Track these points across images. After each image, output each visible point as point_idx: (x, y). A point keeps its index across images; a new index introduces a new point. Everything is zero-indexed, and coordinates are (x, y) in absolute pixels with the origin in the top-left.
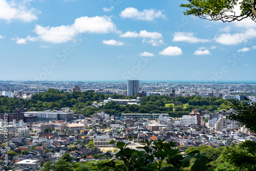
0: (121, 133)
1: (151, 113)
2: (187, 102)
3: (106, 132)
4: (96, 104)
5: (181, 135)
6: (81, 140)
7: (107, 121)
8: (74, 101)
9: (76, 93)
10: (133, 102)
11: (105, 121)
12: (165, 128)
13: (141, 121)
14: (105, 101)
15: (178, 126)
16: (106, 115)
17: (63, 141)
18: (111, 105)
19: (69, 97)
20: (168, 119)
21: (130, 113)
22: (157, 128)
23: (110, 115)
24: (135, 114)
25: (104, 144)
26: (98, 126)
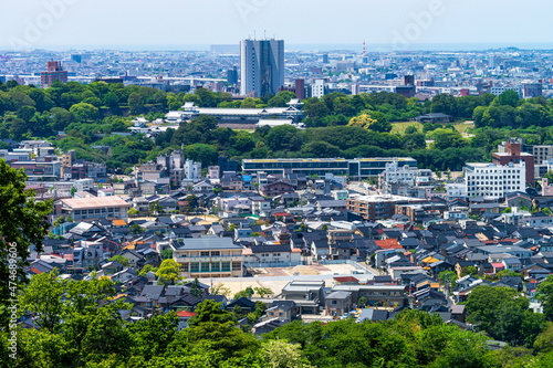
0: (264, 228)
1: (348, 157)
2: (468, 116)
3: (208, 227)
4: (144, 126)
5: (485, 233)
6: (127, 257)
7: (196, 187)
8: (59, 117)
9: (66, 90)
10: (276, 116)
11: (190, 188)
12: (419, 207)
13: (321, 187)
14: (172, 114)
15: (460, 202)
16: (188, 164)
17: (59, 260)
18: (199, 129)
19: (40, 102)
20: (417, 177)
21: (272, 157)
22: (387, 210)
23: (204, 166)
24: (291, 161)
25: (216, 267)
26: (171, 205)
